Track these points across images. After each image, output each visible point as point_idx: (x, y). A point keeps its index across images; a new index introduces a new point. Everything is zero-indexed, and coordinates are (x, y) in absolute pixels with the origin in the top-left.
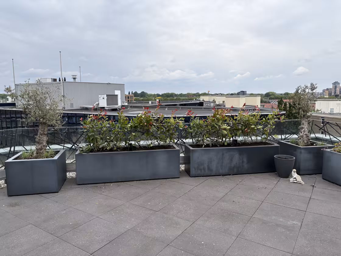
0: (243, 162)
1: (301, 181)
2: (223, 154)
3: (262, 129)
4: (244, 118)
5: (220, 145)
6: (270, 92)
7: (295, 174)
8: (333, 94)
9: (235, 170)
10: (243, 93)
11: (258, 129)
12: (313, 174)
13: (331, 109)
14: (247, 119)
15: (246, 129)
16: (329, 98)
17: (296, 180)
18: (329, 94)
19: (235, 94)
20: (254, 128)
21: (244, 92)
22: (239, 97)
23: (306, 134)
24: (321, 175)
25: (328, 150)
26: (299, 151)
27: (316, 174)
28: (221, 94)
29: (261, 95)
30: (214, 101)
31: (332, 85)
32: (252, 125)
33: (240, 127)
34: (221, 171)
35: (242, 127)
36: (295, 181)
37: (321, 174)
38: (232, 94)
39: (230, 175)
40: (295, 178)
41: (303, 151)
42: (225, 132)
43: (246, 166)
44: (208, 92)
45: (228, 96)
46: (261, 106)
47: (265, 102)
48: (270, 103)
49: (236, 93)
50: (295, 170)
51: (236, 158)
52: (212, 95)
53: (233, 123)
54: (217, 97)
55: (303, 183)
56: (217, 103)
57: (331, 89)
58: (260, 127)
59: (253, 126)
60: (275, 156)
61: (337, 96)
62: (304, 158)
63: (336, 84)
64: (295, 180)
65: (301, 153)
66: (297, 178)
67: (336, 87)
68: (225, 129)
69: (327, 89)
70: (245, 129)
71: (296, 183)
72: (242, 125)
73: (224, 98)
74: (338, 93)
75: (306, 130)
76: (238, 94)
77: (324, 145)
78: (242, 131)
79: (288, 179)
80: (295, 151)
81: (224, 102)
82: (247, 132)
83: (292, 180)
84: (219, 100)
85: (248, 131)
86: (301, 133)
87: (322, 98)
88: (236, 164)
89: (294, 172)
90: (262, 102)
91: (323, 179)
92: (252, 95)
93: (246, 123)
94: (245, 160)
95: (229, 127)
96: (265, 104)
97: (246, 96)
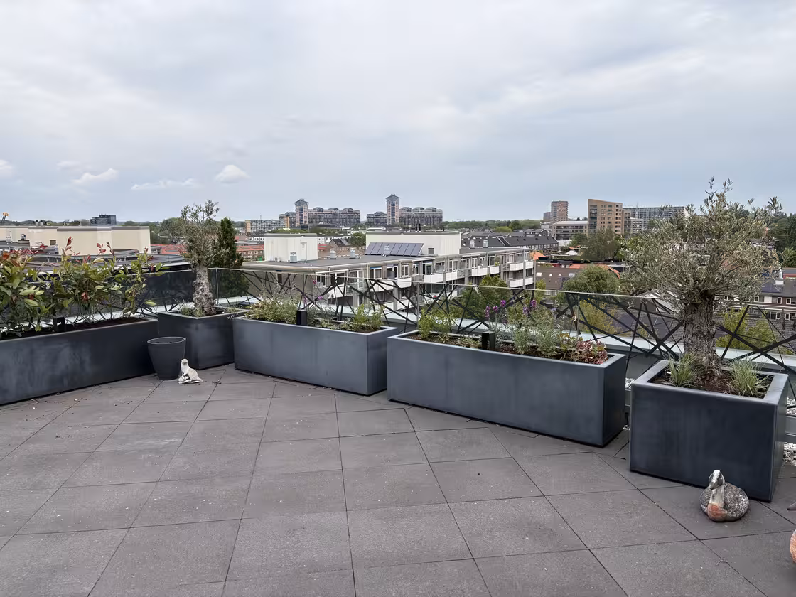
0: (82, 363)
1: (198, 378)
2: (32, 352)
3: (120, 292)
4: (77, 270)
5: (22, 334)
6: (173, 219)
7: (186, 369)
8: (298, 224)
9: (66, 382)
10: (107, 220)
11: (110, 292)
12: (221, 365)
13: (292, 253)
14: (83, 273)
15: (84, 294)
16: (291, 232)
17: (189, 379)
18: (291, 224)
19: (84, 223)
20: (100, 291)
21: (108, 217)
22: (95, 230)
23: (206, 295)
24: (233, 364)
25: (240, 318)
26: (193, 326)
27: (226, 364)
28: (45, 223)
29: (152, 226)
30: (24, 241)
31: (294, 206)
32: (98, 285)
33: (70, 291)
34: (31, 390)
35: (74, 290)
36: (187, 381)
37: (233, 362)
38: (76, 223)
39: (54, 394)
40: (186, 375)
41: (200, 325)
42: (33, 303)
43: (89, 369)
44: (4, 217)
45: (63, 227)
46: (152, 250)
47: (164, 242)
48: (175, 243)
49: (89, 219)
50: (185, 360)
51: (66, 357)
52: (17, 224)
53: (52, 283)
54: (31, 230)
55: (200, 380)
56: (34, 245)
57: (293, 214)
58: (115, 288)
59: (99, 287)
60: (149, 342)
61: (304, 228)
62: (203, 337)
63: (301, 204)
64: (187, 378)
65: (197, 329)
66: (189, 374)
67: (301, 210)
68: (33, 297)
69: (287, 215)
70: (80, 294)
71: (190, 383)
72: (75, 285)
73: (51, 234)
74: (307, 223)
75: (206, 287)
76: (95, 222)
77: (237, 311)
78: (76, 299)
79: (176, 380)
80: (188, 327)
81: (53, 242)
82: (87, 300)
83: (181, 379)
84: (38, 238)
85: (89, 298)
86: (198, 293)
87: (278, 232)
88: (67, 367)
89: (185, 364)
90: (154, 240)
91: (237, 369)
92: (130, 225)
93: (84, 282)
94: (87, 358)
95: (41, 292)
96: (163, 246)
97: (113, 229)
